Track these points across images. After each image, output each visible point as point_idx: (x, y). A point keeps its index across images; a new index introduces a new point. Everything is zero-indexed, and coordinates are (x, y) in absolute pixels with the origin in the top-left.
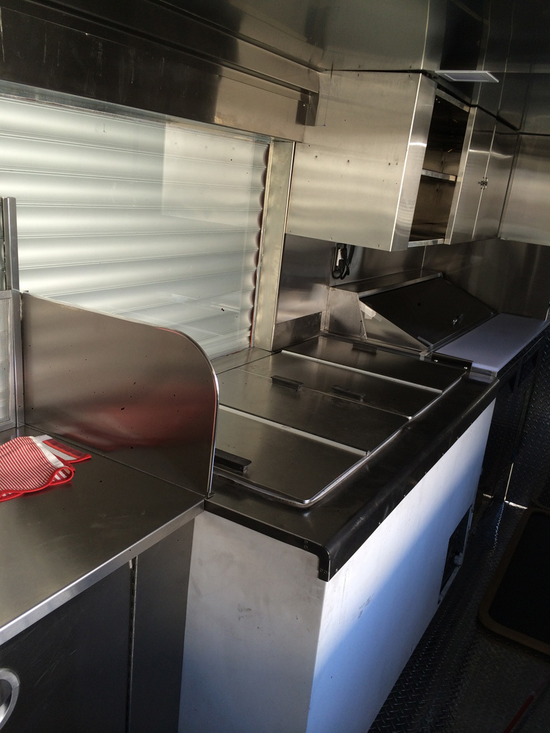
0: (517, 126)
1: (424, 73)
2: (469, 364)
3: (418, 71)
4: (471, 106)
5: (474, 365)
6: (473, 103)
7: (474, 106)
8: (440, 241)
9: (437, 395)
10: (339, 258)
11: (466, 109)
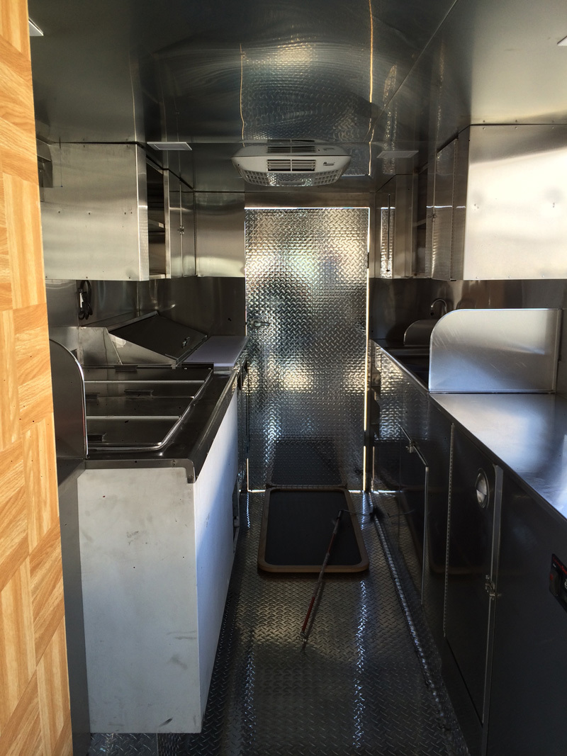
0: (192, 186)
1: (137, 143)
2: (211, 366)
3: (134, 143)
4: (163, 169)
5: (215, 365)
6: (165, 167)
7: (166, 169)
8: (163, 276)
9: (201, 384)
10: (82, 301)
11: (161, 172)
